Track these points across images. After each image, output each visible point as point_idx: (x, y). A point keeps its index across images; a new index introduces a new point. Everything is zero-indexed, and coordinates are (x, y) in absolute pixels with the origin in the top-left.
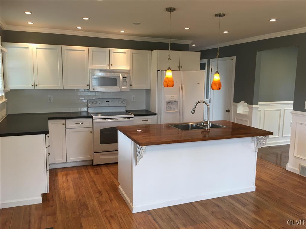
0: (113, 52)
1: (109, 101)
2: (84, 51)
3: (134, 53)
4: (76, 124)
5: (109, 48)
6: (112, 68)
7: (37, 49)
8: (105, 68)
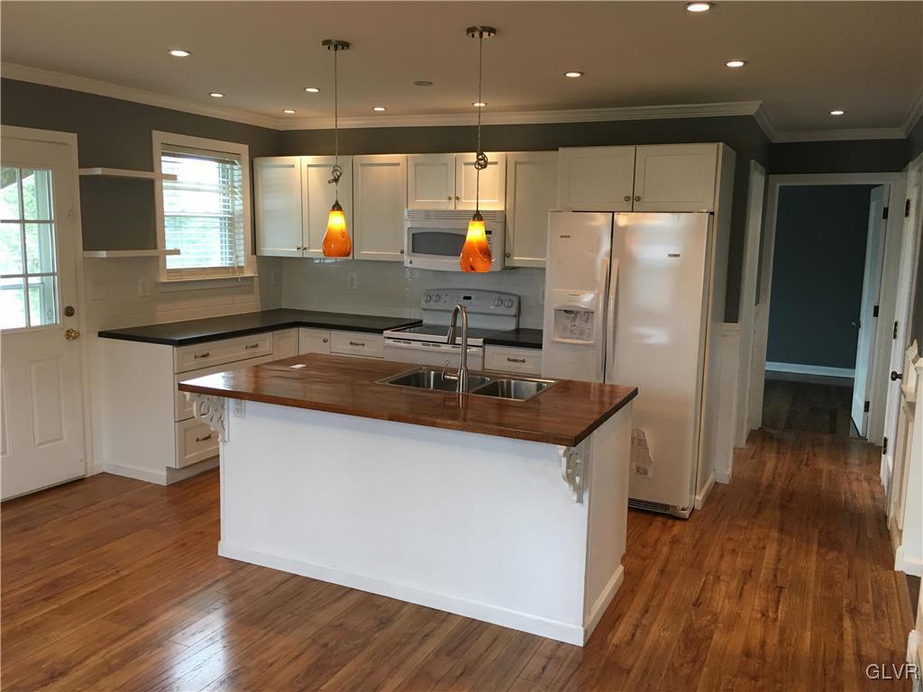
0: (465, 164)
1: (469, 298)
2: (398, 164)
3: (520, 163)
4: (351, 343)
5: (455, 154)
6: (460, 208)
7: (310, 168)
8: (443, 208)
